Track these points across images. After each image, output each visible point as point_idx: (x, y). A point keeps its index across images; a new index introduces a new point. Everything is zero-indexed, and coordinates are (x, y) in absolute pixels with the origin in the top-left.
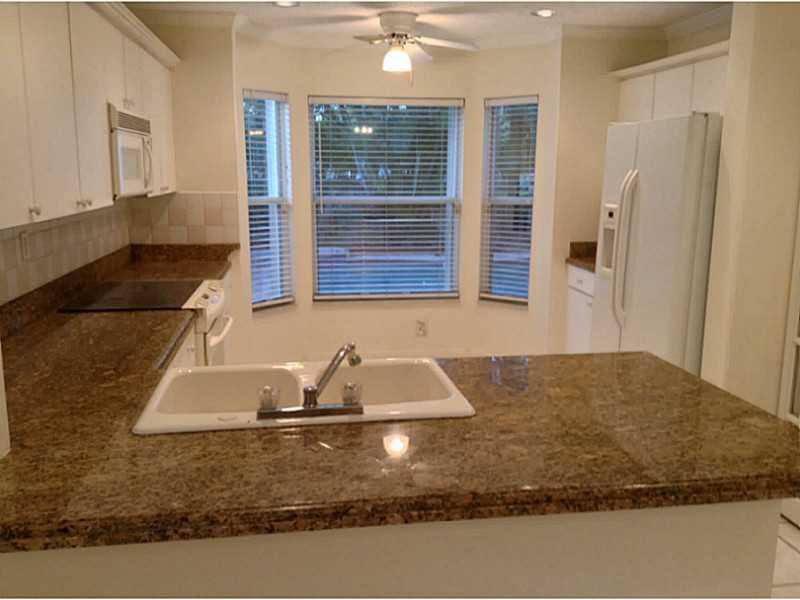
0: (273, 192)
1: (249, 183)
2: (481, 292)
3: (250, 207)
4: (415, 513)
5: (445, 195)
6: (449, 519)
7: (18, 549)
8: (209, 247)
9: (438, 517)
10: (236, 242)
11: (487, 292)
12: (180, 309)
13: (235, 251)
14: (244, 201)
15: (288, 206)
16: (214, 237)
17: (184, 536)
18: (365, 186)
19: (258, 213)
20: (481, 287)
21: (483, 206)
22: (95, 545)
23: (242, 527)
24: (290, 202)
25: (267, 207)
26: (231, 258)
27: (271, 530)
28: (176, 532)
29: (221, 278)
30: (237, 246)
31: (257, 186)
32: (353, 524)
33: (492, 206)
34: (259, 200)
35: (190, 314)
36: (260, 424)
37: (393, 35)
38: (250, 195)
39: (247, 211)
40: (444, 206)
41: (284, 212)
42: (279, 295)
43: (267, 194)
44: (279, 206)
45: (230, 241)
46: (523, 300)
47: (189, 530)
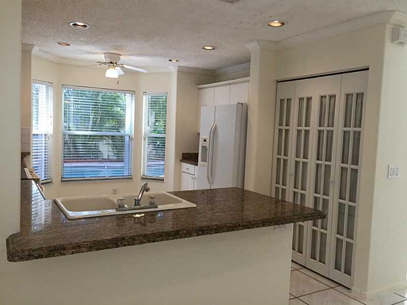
2: (142, 175)
4: (201, 232)
6: (211, 234)
7: (62, 255)
9: (207, 233)
11: (145, 175)
13: (28, 156)
20: (142, 173)
22: (92, 251)
23: (144, 240)
24: (51, 133)
25: (38, 135)
27: (154, 242)
28: (121, 244)
30: (29, 153)
37: (111, 63)
39: (32, 136)
46: (161, 178)
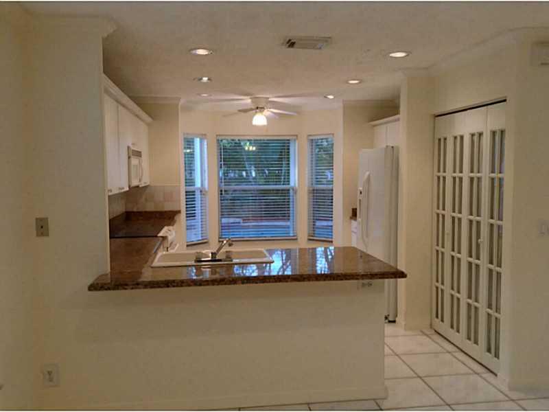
0: (198, 184)
1: (186, 180)
2: (309, 236)
3: (186, 192)
5: (289, 184)
8: (166, 212)
10: (178, 209)
11: (312, 236)
12: (156, 236)
13: (179, 214)
14: (183, 189)
15: (206, 192)
16: (168, 207)
17: (174, 286)
18: (252, 180)
19: (190, 195)
20: (309, 233)
21: (309, 190)
24: (207, 189)
25: (194, 192)
26: (176, 218)
29: (173, 225)
30: (179, 212)
31: (190, 181)
32: (225, 284)
33: (314, 190)
34: (191, 189)
35: (161, 239)
36: (195, 264)
37: (257, 108)
38: (186, 186)
39: (185, 194)
40: (289, 190)
41: (204, 194)
42: (200, 238)
43: (194, 185)
44: (201, 191)
45: (176, 209)
46: (330, 240)
47: (175, 284)
